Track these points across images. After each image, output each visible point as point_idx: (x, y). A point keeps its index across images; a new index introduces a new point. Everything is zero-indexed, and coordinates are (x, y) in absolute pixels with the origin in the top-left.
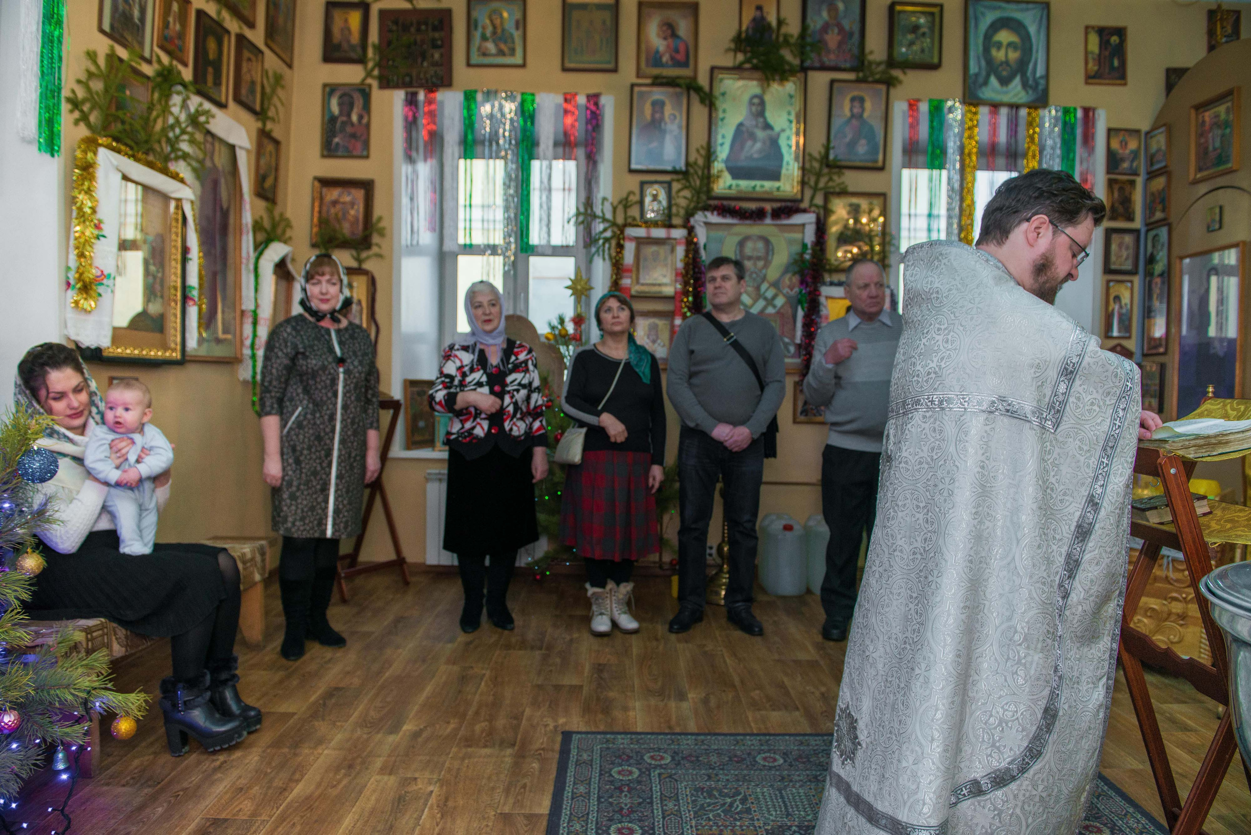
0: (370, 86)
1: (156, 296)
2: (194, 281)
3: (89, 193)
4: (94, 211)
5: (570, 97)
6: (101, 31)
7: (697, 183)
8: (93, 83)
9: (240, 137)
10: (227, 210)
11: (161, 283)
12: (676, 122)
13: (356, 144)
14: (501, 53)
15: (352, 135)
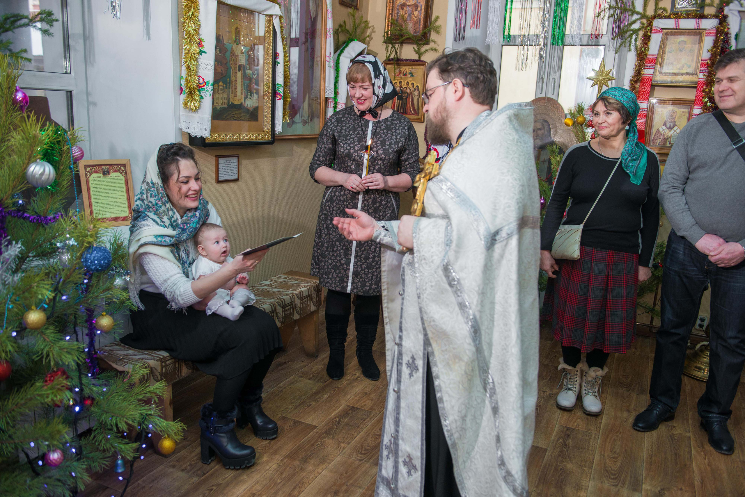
1: (252, 93)
2: (280, 80)
3: (193, 18)
4: (197, 32)
10: (315, 19)
11: (256, 83)
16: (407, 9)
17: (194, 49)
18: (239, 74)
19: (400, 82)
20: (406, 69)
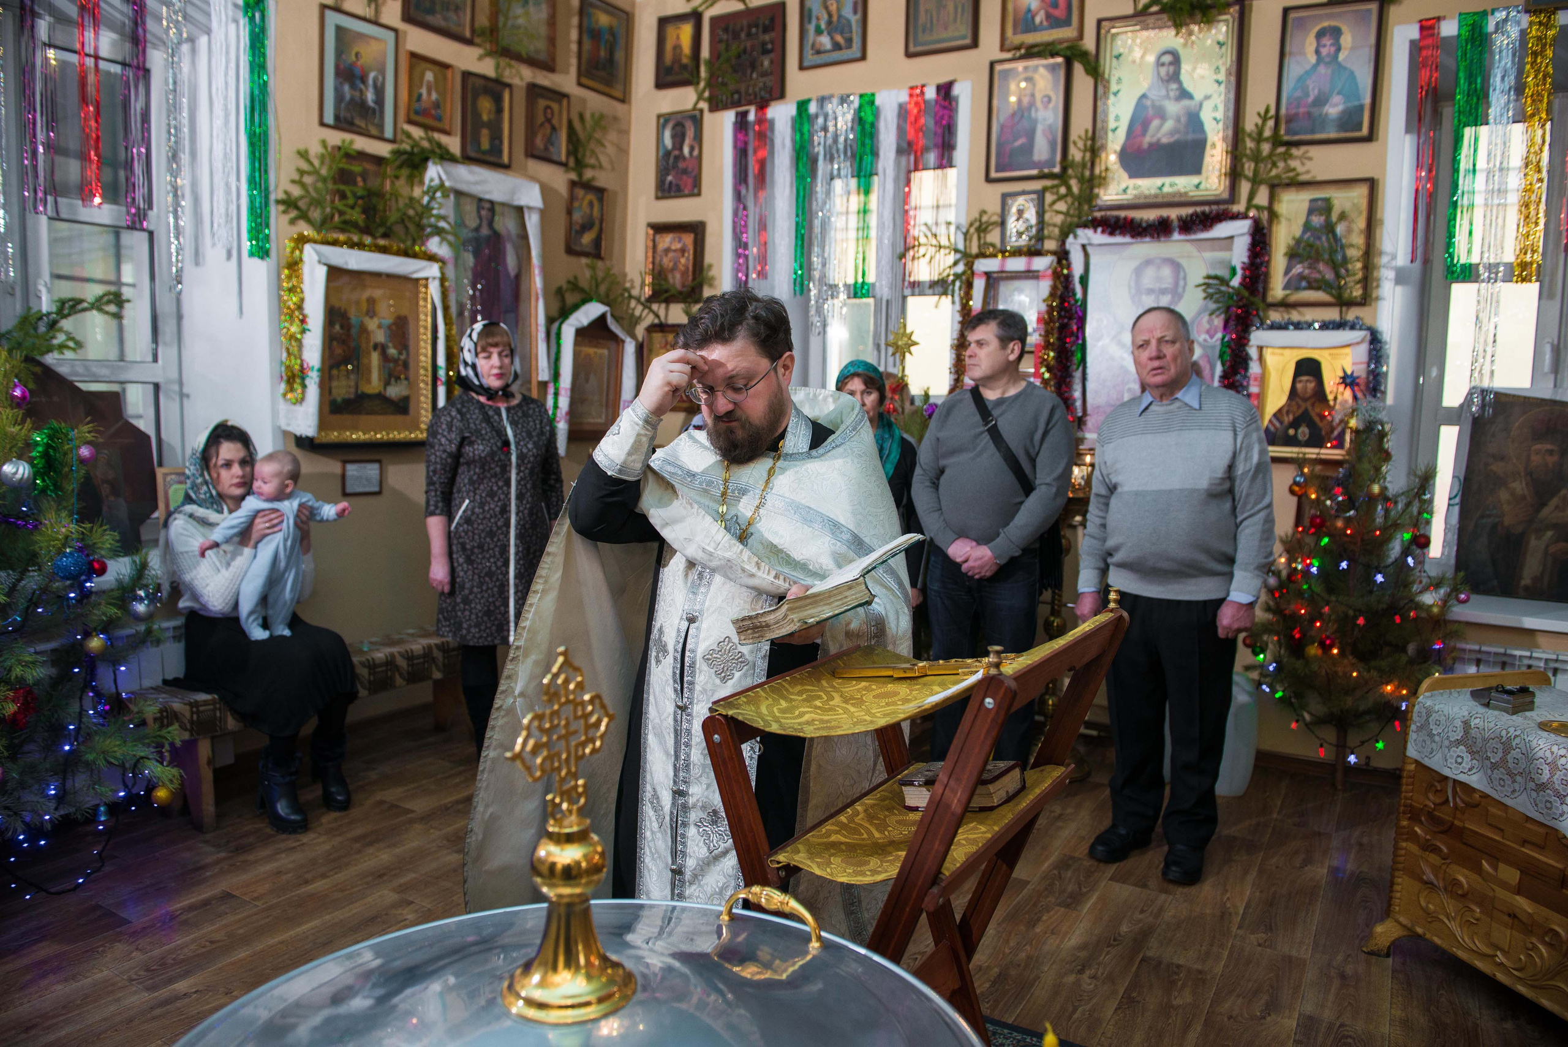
0: (701, 111)
1: (398, 378)
2: (441, 361)
3: (296, 289)
4: (300, 307)
5: (916, 92)
6: (322, 124)
7: (1075, 190)
8: (308, 180)
9: (530, 196)
10: (518, 277)
11: (406, 365)
12: (1051, 105)
13: (688, 181)
14: (837, 47)
15: (685, 171)
16: (671, 255)
17: (294, 329)
18: (375, 358)
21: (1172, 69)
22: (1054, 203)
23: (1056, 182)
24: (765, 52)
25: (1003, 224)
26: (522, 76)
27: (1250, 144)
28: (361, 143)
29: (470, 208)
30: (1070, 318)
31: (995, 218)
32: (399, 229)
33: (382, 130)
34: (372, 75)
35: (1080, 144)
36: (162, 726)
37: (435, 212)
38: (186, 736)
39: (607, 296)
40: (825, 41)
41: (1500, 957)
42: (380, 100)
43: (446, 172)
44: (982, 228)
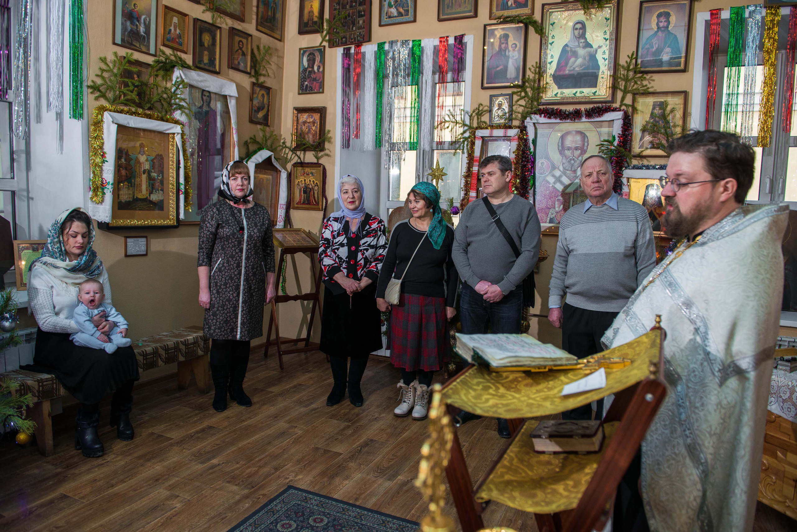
0: (324, 47)
1: (157, 190)
2: (182, 180)
3: (99, 137)
4: (101, 148)
5: (443, 39)
6: (114, 43)
7: (530, 94)
8: (106, 75)
9: (231, 90)
10: (223, 134)
11: (162, 182)
12: (516, 49)
13: (316, 85)
14: (400, 14)
15: (315, 80)
16: (307, 125)
17: (98, 160)
18: (144, 177)
19: (305, 180)
20: (307, 170)
21: (581, 31)
22: (518, 101)
23: (519, 90)
24: (361, 16)
25: (490, 111)
26: (226, 23)
27: (622, 72)
28: (137, 56)
29: (198, 94)
30: (528, 162)
31: (486, 108)
32: (158, 105)
33: (149, 49)
34: (143, 17)
35: (533, 69)
36: (21, 395)
37: (178, 96)
38: (36, 400)
39: (271, 147)
40: (394, 11)
41: (788, 503)
42: (148, 32)
43: (185, 75)
44: (479, 113)
